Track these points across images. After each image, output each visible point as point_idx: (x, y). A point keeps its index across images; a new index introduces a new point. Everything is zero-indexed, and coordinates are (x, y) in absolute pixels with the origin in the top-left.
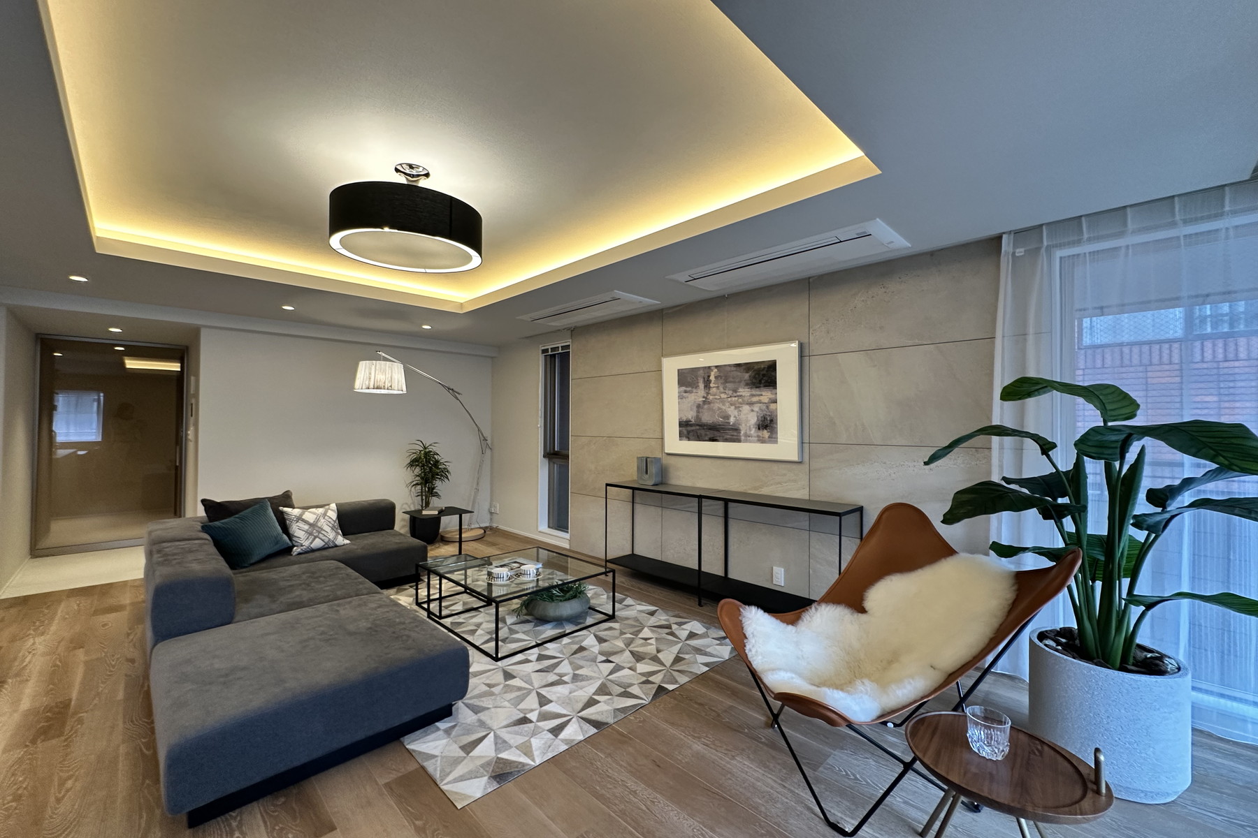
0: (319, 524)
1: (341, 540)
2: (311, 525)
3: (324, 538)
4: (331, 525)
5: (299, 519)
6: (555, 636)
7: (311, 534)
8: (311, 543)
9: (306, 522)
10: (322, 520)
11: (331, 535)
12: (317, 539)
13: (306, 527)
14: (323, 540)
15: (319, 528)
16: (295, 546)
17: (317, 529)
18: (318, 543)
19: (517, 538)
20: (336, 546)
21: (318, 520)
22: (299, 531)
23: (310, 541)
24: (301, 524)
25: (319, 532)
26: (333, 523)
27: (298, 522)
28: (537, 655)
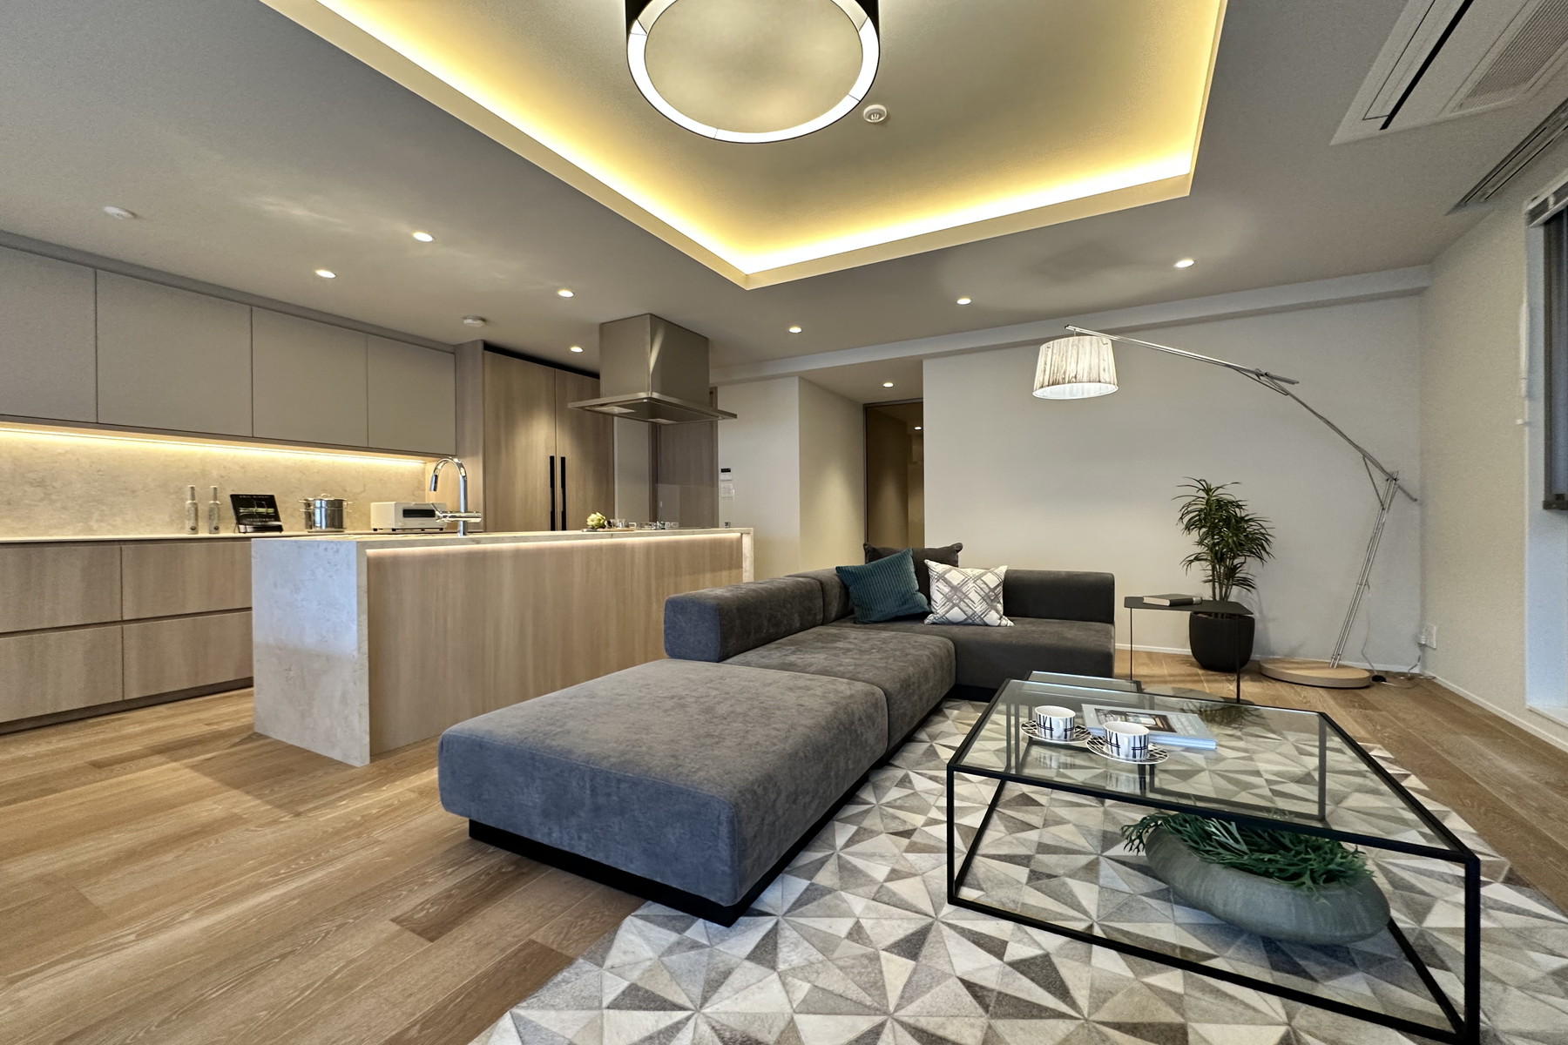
0: (964, 589)
1: (993, 617)
2: (954, 589)
3: (966, 609)
4: (982, 593)
5: (942, 577)
6: (1156, 948)
7: (949, 599)
8: (947, 612)
9: (948, 583)
10: (971, 584)
11: (979, 608)
12: (956, 608)
13: (947, 590)
14: (964, 612)
15: (964, 594)
16: (932, 612)
17: (960, 594)
18: (956, 614)
19: (1462, 711)
20: (987, 625)
21: (965, 583)
22: (938, 592)
23: (946, 609)
24: (941, 585)
25: (962, 600)
26: (987, 591)
27: (938, 581)
28: (1038, 952)
